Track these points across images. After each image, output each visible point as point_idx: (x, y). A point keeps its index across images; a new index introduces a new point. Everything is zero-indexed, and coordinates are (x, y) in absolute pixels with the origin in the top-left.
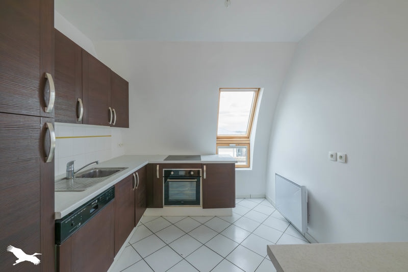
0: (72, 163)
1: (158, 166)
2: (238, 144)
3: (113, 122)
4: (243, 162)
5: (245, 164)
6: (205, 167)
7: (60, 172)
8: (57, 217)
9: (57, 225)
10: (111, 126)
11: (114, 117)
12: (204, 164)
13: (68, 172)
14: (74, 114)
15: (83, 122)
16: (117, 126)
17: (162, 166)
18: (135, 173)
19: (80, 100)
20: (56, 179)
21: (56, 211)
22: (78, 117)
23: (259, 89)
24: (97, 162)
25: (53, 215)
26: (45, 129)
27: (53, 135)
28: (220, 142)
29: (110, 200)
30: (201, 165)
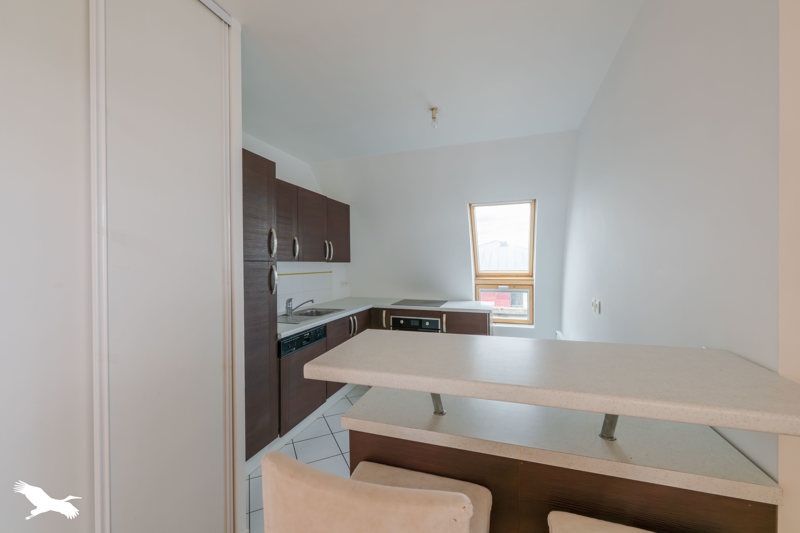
0: (290, 300)
1: (384, 312)
2: (514, 286)
3: (330, 256)
4: (523, 316)
5: (526, 319)
6: (444, 316)
7: (281, 309)
8: (279, 338)
9: (279, 343)
10: (328, 261)
11: (331, 250)
12: (444, 313)
13: (287, 308)
14: (292, 253)
15: (298, 260)
16: (334, 260)
17: (390, 311)
18: (352, 315)
19: (296, 239)
20: (278, 314)
21: (279, 332)
22: (294, 255)
23: (535, 201)
24: (312, 301)
25: (277, 335)
26: (272, 270)
27: (276, 273)
28: (481, 282)
29: (320, 338)
30: (439, 314)
